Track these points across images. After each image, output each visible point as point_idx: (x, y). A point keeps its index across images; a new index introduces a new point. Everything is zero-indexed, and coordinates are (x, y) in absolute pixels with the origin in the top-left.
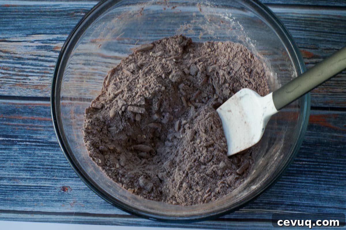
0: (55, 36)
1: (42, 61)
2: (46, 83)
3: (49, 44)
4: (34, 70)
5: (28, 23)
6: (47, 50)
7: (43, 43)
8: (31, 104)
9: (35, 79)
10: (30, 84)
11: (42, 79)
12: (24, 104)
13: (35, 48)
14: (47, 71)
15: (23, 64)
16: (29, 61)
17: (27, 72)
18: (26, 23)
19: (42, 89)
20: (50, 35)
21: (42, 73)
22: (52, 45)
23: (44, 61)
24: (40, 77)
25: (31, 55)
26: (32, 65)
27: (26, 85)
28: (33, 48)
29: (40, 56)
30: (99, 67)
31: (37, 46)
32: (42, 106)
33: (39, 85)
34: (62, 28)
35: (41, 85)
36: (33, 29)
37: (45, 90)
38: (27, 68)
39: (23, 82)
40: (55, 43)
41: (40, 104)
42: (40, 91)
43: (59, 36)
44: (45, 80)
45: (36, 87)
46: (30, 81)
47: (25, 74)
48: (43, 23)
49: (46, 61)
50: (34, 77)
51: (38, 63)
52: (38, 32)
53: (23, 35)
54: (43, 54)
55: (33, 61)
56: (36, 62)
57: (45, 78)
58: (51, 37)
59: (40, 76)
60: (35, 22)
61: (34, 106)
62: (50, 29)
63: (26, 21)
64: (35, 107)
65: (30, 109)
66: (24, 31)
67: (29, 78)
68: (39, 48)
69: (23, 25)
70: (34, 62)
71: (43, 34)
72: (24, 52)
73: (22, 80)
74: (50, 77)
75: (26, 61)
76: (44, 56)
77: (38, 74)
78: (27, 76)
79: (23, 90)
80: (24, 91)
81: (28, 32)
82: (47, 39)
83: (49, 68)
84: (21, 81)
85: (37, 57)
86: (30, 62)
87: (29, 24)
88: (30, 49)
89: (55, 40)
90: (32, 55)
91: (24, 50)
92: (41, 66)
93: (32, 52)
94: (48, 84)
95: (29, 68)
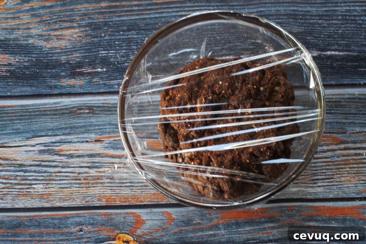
0: (58, 138)
1: (46, 166)
2: (52, 191)
3: (51, 148)
4: (38, 178)
5: (27, 125)
6: (50, 154)
7: (45, 146)
8: (37, 216)
9: (39, 188)
10: (34, 193)
11: (47, 187)
12: (29, 216)
13: (37, 152)
14: (52, 178)
15: (25, 171)
16: (31, 168)
17: (31, 180)
18: (25, 125)
19: (48, 198)
20: (53, 137)
21: (47, 180)
22: (55, 148)
23: (48, 167)
24: (45, 185)
25: (33, 161)
26: (35, 172)
27: (30, 194)
28: (35, 152)
29: (43, 161)
30: (107, 169)
31: (39, 151)
32: (49, 217)
33: (45, 194)
34: (66, 128)
35: (47, 194)
36: (33, 131)
37: (52, 199)
38: (30, 176)
39: (27, 192)
40: (59, 146)
41: (47, 215)
42: (46, 200)
43: (63, 137)
45: (41, 196)
46: (35, 190)
47: (28, 182)
48: (43, 124)
49: (51, 166)
50: (38, 186)
51: (42, 170)
52: (39, 134)
53: (23, 138)
54: (47, 159)
55: (36, 167)
56: (40, 168)
57: (50, 186)
58: (54, 139)
60: (35, 123)
61: (41, 218)
62: (52, 130)
63: (25, 122)
64: (42, 219)
65: (36, 221)
66: (24, 135)
67: (33, 186)
68: (41, 152)
69: (22, 128)
70: (37, 169)
71: (45, 136)
72: (25, 158)
73: (26, 189)
74: (55, 184)
75: (29, 168)
76: (48, 161)
77: (43, 182)
78: (31, 184)
79: (28, 200)
80: (29, 202)
81: (29, 135)
82: (49, 141)
83: (54, 174)
84: (24, 190)
85: (40, 162)
86: (33, 168)
87: (29, 126)
88: (31, 154)
89: (58, 143)
90: (35, 161)
91: (24, 156)
92: (45, 172)
93: (34, 157)
94: (54, 192)
95: (32, 176)
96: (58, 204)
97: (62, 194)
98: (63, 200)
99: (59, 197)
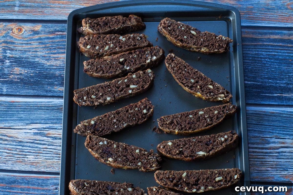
0: (48, 125)
1: (38, 144)
2: (39, 161)
3: (43, 131)
4: (31, 151)
5: (28, 115)
6: (41, 135)
7: (38, 130)
8: (27, 177)
9: (31, 158)
10: (27, 161)
11: (36, 157)
12: (22, 176)
13: (32, 134)
14: (41, 152)
15: (23, 146)
16: (27, 144)
17: (26, 152)
18: (26, 115)
19: (36, 165)
20: (44, 124)
21: (37, 153)
22: (45, 132)
23: (39, 144)
25: (29, 139)
26: (29, 147)
27: (24, 162)
28: (31, 134)
29: (36, 140)
31: (34, 133)
32: (36, 178)
33: (34, 162)
34: (54, 119)
35: (36, 162)
36: (32, 119)
37: (39, 166)
38: (26, 149)
39: (23, 160)
40: (48, 131)
41: (34, 177)
42: (35, 166)
43: (51, 125)
44: (39, 158)
45: (32, 164)
46: (28, 159)
47: (24, 153)
48: (39, 115)
49: (41, 144)
50: (30, 156)
51: (34, 146)
52: (35, 122)
53: (24, 124)
55: (30, 144)
56: (33, 145)
57: (39, 157)
58: (45, 126)
59: (35, 155)
60: (33, 114)
61: (30, 178)
62: (44, 119)
63: (27, 113)
65: (27, 180)
66: (25, 121)
67: (27, 156)
68: (35, 134)
69: (24, 116)
70: (31, 145)
71: (39, 123)
72: (24, 137)
73: (22, 158)
74: (42, 156)
75: (26, 144)
76: (39, 140)
77: (34, 154)
79: (22, 166)
80: (23, 167)
81: (28, 122)
82: (41, 127)
83: (42, 149)
84: (21, 159)
85: (33, 141)
86: (29, 144)
88: (28, 135)
89: (47, 128)
90: (30, 139)
91: (24, 136)
92: (37, 147)
93: (30, 137)
94: (41, 162)
95: (27, 149)
96: (43, 170)
97: (46, 163)
98: (47, 167)
99: (44, 165)
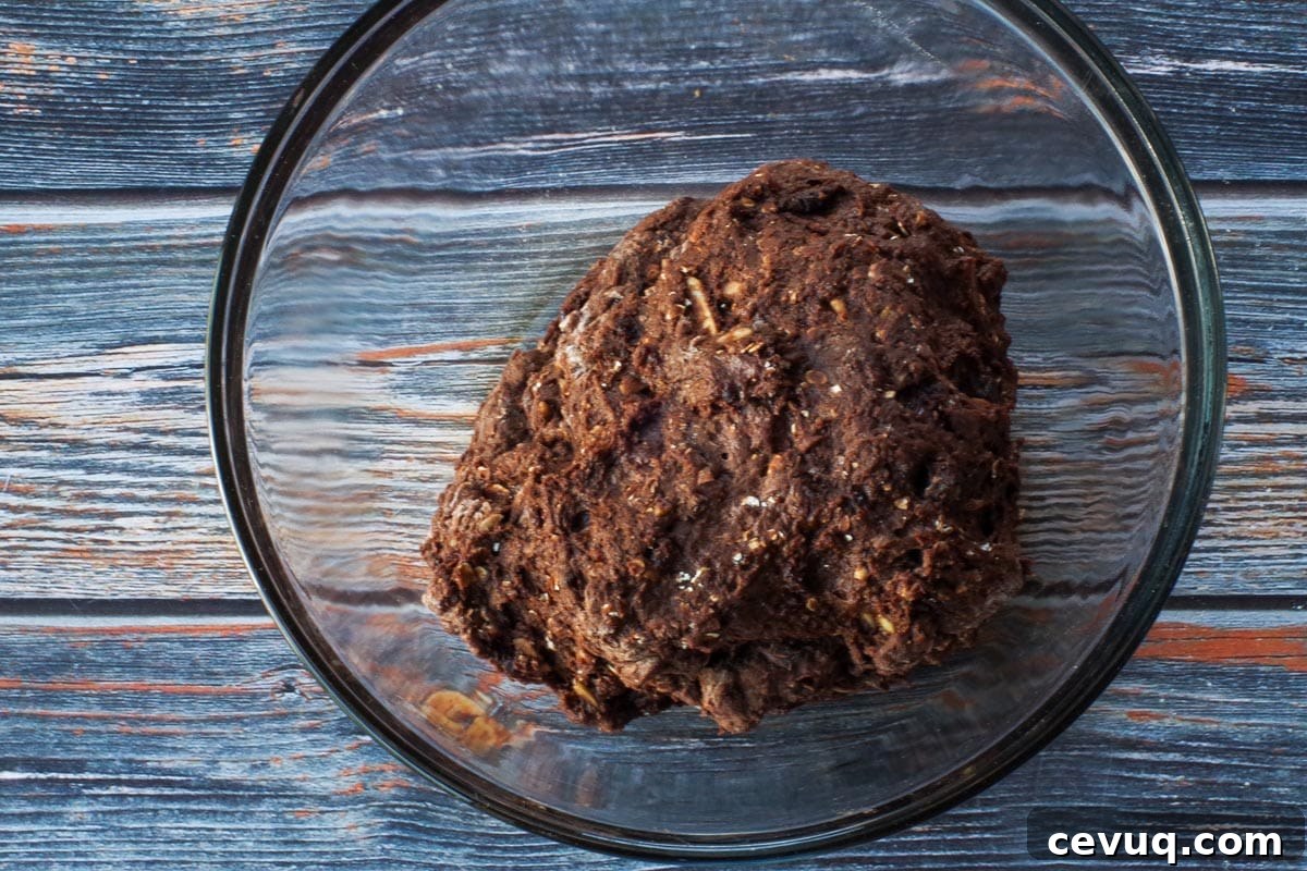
1: (168, 450)
2: (186, 543)
3: (188, 383)
4: (136, 492)
5: (103, 298)
6: (183, 405)
7: (165, 378)
8: (131, 630)
9: (140, 528)
10: (121, 547)
11: (168, 525)
12: (103, 631)
13: (135, 398)
14: (187, 493)
15: (92, 468)
16: (113, 454)
17: (109, 499)
18: (95, 299)
19: (171, 566)
21: (170, 501)
23: (175, 454)
24: (161, 519)
25: (119, 430)
26: (125, 469)
27: (106, 551)
28: (128, 399)
29: (154, 431)
30: (398, 465)
31: (142, 394)
32: (174, 635)
33: (160, 552)
35: (167, 551)
36: (125, 320)
37: (185, 570)
38: (107, 485)
39: (96, 541)
41: (168, 630)
42: (163, 574)
44: (182, 528)
45: (148, 559)
46: (124, 538)
47: (101, 506)
48: (162, 298)
49: (184, 452)
50: (135, 520)
51: (152, 463)
52: (145, 334)
53: (84, 347)
54: (169, 425)
55: (130, 454)
56: (144, 458)
57: (180, 522)
59: (162, 514)
60: (132, 291)
61: (145, 637)
63: (95, 289)
64: (150, 641)
65: (128, 649)
66: (87, 333)
67: (119, 522)
68: (151, 398)
69: (82, 307)
70: (133, 458)
71: (167, 340)
72: (91, 419)
73: (92, 531)
74: (200, 515)
76: (174, 432)
77: (154, 507)
78: (110, 515)
79: (98, 573)
80: (101, 578)
81: (105, 336)
82: (181, 360)
83: (195, 481)
84: (86, 535)
85: (144, 435)
86: (121, 457)
87: (108, 303)
88: (113, 405)
90: (127, 429)
91: (90, 411)
92: (164, 472)
93: (125, 416)
94: (193, 547)
95: (115, 484)
96: (208, 591)
97: (223, 554)
98: (229, 576)
99: (212, 562)
